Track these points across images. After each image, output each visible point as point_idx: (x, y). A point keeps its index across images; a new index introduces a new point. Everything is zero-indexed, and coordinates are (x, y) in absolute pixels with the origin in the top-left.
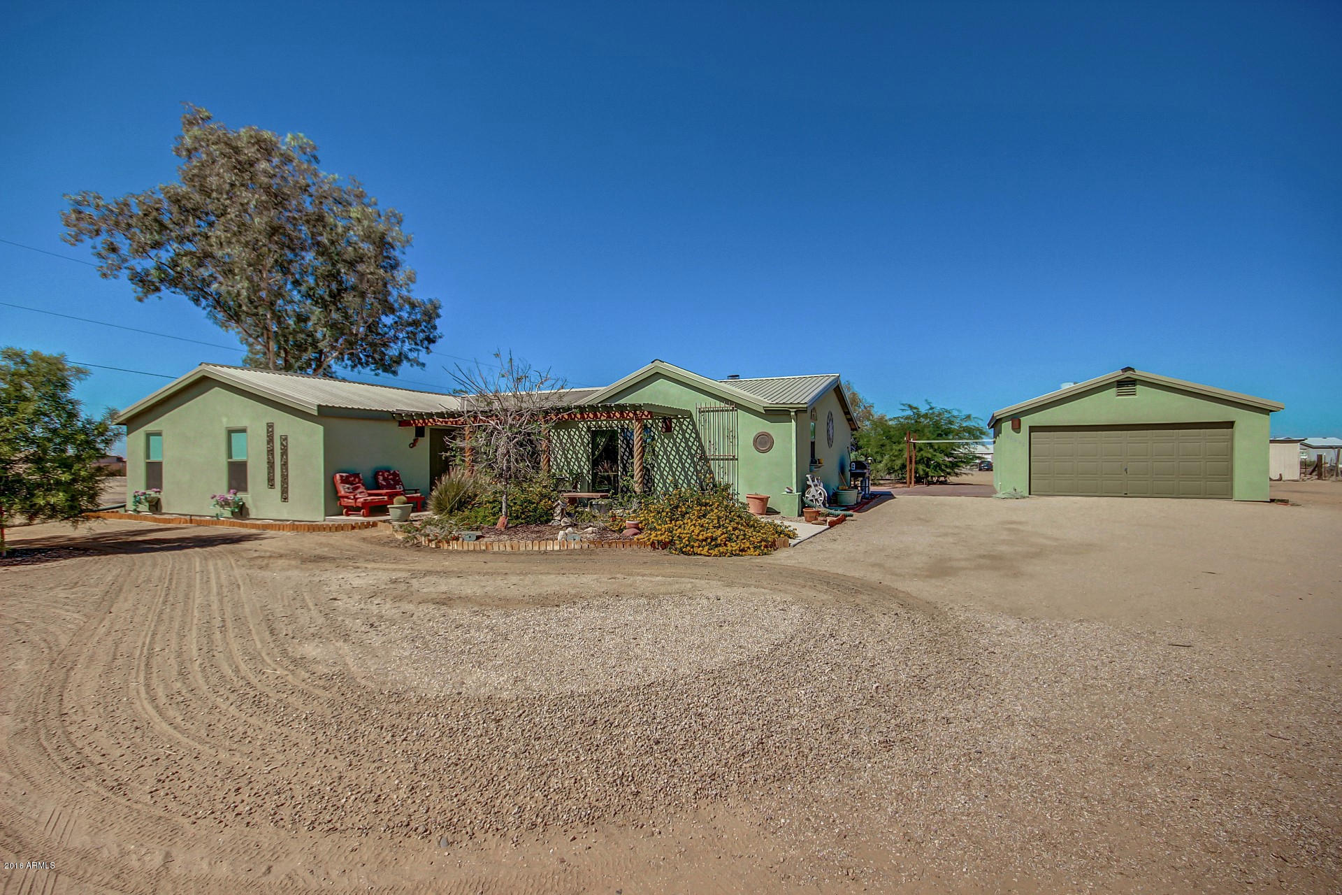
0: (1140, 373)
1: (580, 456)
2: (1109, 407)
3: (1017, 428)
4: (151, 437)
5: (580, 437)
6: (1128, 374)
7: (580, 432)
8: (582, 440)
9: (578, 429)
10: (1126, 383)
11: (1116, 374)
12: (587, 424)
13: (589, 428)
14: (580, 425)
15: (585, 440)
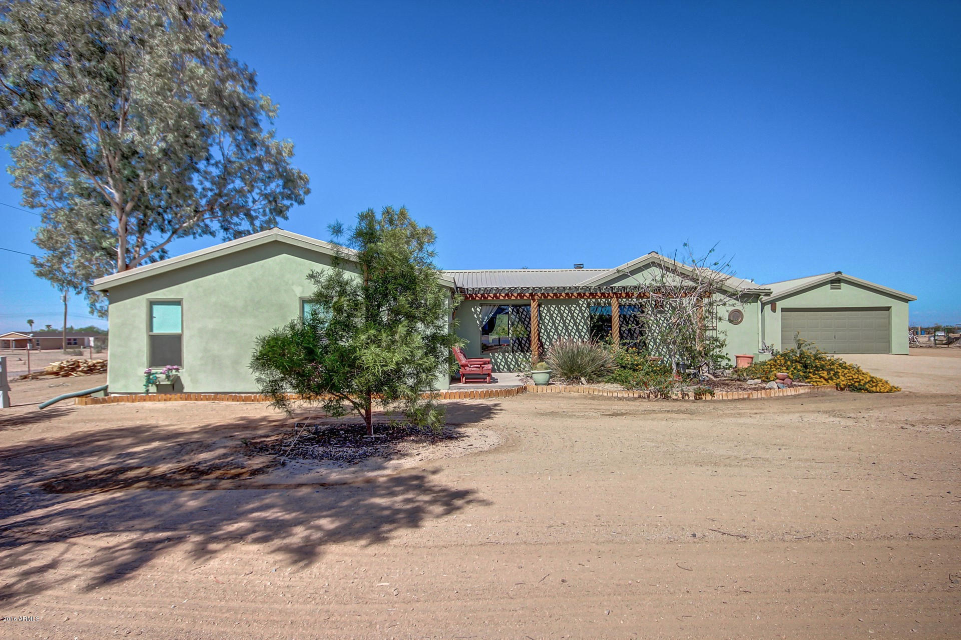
0: (845, 275)
1: (580, 327)
2: (825, 297)
3: (774, 310)
4: (155, 307)
5: (580, 311)
6: (839, 276)
7: (580, 308)
8: (583, 314)
9: (578, 305)
10: (836, 282)
11: (831, 275)
12: (587, 301)
13: (589, 304)
14: (580, 302)
15: (585, 314)
